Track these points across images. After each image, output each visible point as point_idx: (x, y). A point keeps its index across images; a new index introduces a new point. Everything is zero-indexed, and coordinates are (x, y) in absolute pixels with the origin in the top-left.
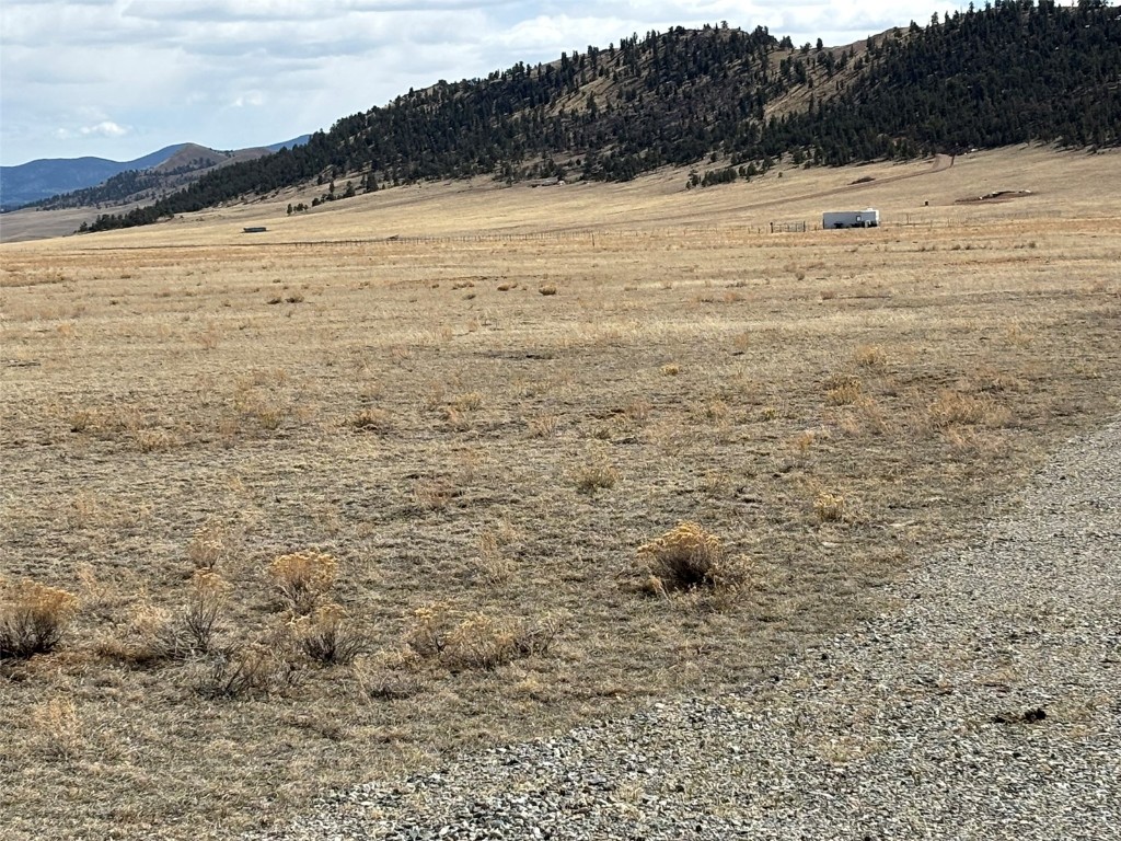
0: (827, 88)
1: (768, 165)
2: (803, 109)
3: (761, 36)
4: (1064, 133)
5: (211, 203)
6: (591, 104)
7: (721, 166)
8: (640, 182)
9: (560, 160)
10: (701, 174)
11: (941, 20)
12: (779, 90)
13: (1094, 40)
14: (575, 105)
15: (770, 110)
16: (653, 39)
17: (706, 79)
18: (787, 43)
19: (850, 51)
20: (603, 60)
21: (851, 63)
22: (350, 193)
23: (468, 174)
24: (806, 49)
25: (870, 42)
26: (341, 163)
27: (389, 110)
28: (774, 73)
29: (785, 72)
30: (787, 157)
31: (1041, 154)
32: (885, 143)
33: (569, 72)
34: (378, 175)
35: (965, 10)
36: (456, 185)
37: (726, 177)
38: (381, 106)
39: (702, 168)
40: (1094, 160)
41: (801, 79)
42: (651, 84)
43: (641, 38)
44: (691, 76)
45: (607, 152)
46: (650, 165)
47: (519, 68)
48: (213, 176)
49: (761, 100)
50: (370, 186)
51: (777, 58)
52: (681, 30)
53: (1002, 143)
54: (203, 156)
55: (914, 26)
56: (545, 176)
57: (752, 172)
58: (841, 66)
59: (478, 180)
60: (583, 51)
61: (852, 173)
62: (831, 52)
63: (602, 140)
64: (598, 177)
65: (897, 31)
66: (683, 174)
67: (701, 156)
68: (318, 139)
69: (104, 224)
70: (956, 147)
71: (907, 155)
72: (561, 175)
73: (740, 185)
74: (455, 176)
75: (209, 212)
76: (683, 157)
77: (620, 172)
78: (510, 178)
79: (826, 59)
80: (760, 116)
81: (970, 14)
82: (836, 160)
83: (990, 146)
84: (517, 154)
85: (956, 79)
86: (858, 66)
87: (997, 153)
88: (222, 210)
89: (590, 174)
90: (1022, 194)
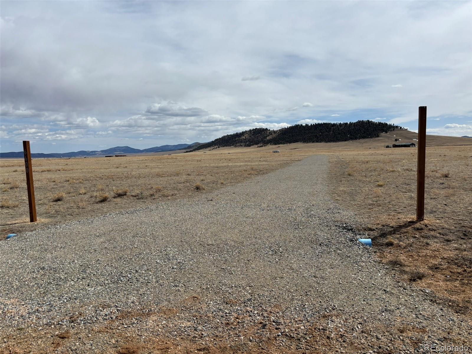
0: (274, 135)
1: (267, 145)
2: (271, 138)
3: (266, 129)
4: (303, 141)
5: (200, 149)
6: (246, 137)
7: (261, 145)
8: (251, 147)
9: (242, 144)
10: (259, 146)
11: (288, 127)
12: (268, 136)
13: (307, 129)
14: (244, 137)
15: (267, 138)
16: (253, 129)
17: (260, 134)
18: (270, 130)
19: (277, 131)
20: (247, 132)
21: (277, 132)
22: (216, 148)
23: (231, 146)
24: (272, 131)
25: (280, 130)
26: (215, 145)
27: (221, 138)
28: (268, 134)
29: (269, 133)
30: (269, 144)
31: (300, 143)
32: (281, 142)
33: (243, 133)
34: (220, 146)
35: (291, 126)
36: (229, 147)
37: (262, 146)
38: (220, 137)
39: (259, 145)
40: (307, 144)
41: (271, 134)
42: (253, 135)
43: (252, 129)
44: (258, 134)
45: (247, 143)
46: (253, 145)
47: (237, 133)
48: (200, 146)
49: (266, 137)
50: (219, 147)
51: (268, 132)
52: (257, 128)
53: (296, 142)
54: (199, 144)
55: (285, 128)
56: (240, 146)
57: (265, 146)
58: (276, 133)
59: (232, 147)
60: (245, 131)
61: (277, 146)
62: (275, 131)
63: (247, 142)
64: (246, 146)
65: (283, 128)
66: (257, 146)
67: (259, 144)
68: (213, 142)
69: (187, 152)
70: (290, 142)
71: (284, 144)
72: (242, 146)
73: (264, 147)
74: (229, 146)
75: (199, 150)
76: (257, 144)
77: (249, 146)
78: (236, 146)
79: (274, 132)
80: (266, 139)
81: (292, 126)
82: (275, 144)
83: (294, 142)
84: (237, 143)
85: (290, 134)
86: (278, 133)
87: (295, 143)
88: (201, 150)
89: (245, 146)
90: (298, 148)
